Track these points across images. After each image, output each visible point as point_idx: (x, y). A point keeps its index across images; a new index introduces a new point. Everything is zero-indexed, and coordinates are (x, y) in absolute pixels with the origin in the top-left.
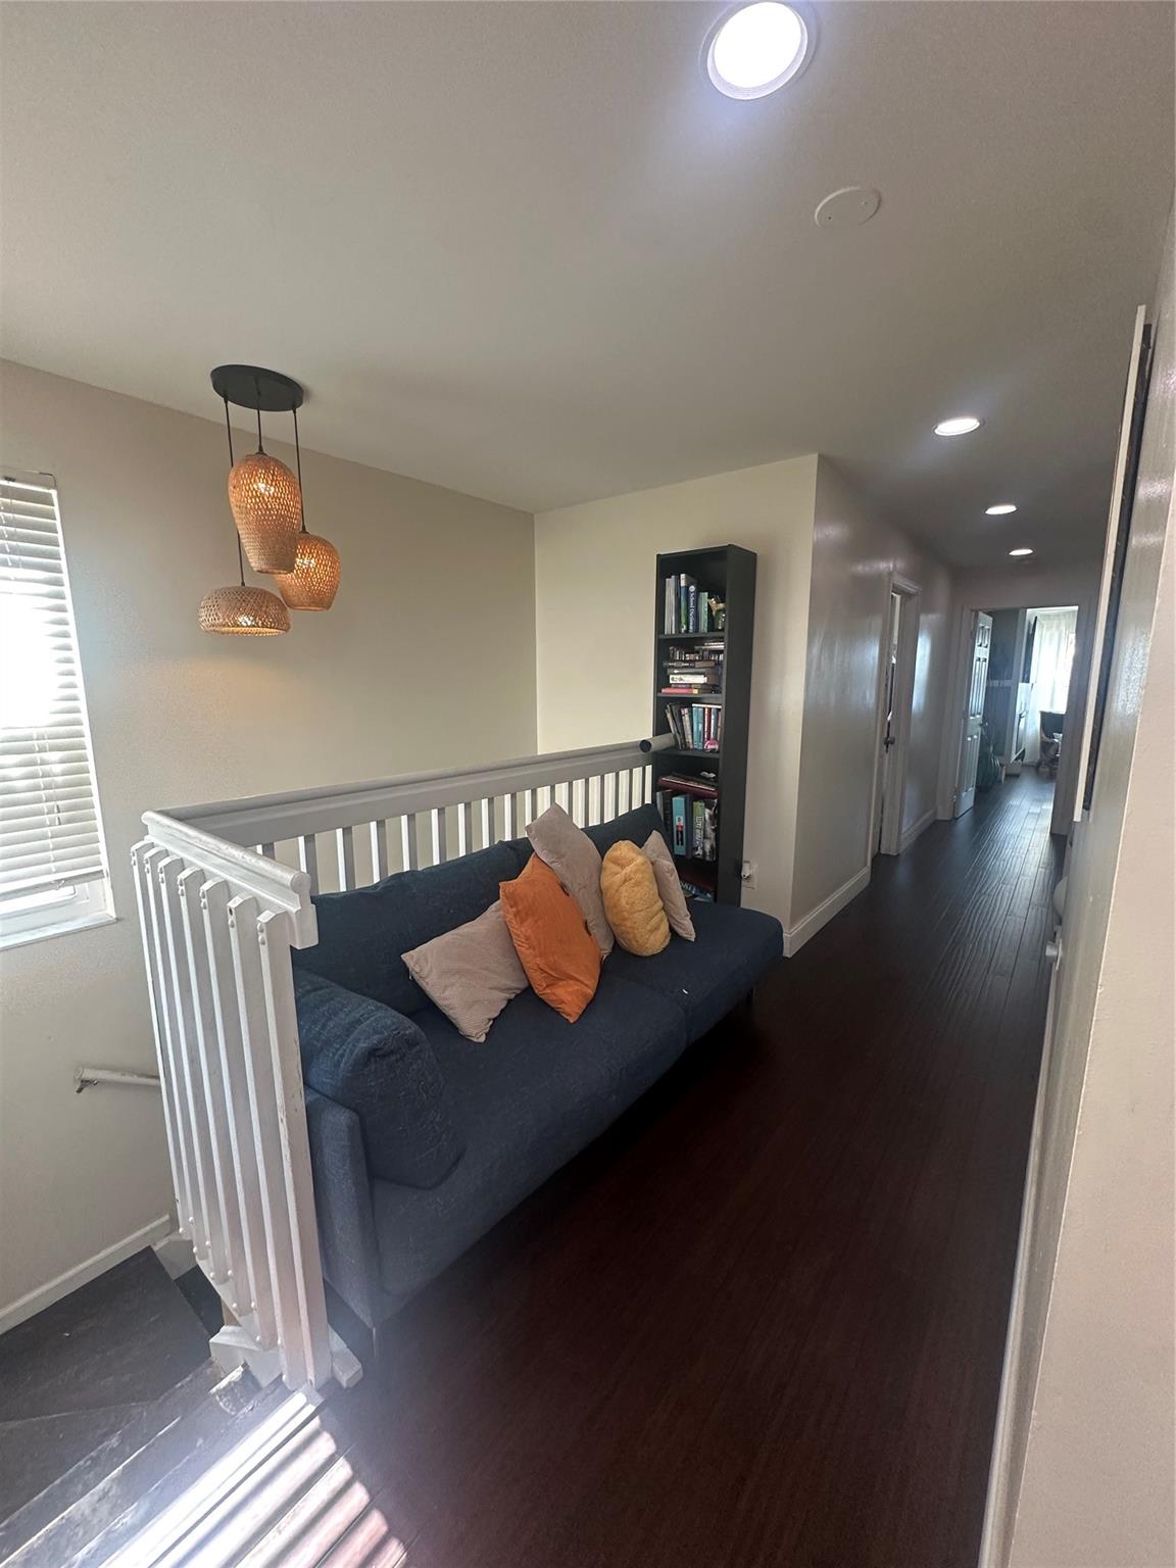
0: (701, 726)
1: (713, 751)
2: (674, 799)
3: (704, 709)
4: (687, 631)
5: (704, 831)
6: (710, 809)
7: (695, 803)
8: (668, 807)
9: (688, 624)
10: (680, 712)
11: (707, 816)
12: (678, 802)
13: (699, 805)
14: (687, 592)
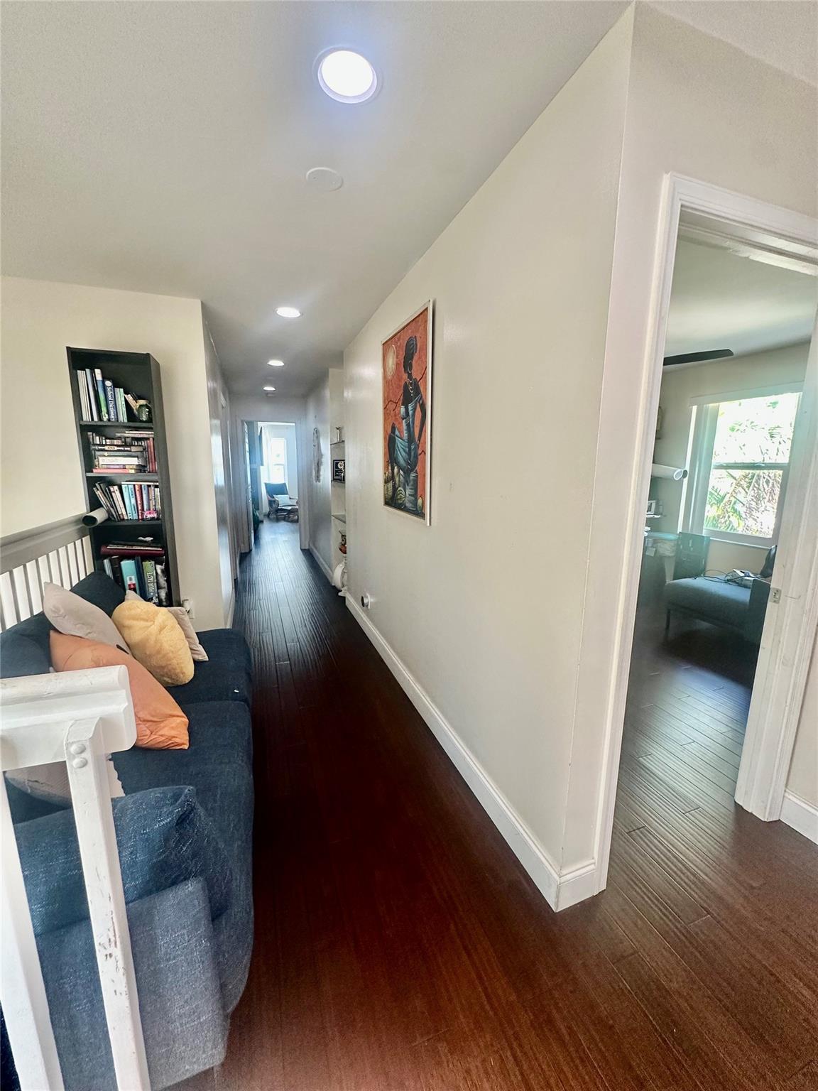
0: (133, 501)
1: (153, 519)
2: (122, 563)
3: (134, 485)
4: (109, 420)
5: (158, 583)
6: (162, 565)
7: (143, 563)
8: (117, 571)
9: (108, 413)
10: (109, 490)
11: (159, 571)
12: (128, 566)
13: (148, 565)
14: (105, 387)
